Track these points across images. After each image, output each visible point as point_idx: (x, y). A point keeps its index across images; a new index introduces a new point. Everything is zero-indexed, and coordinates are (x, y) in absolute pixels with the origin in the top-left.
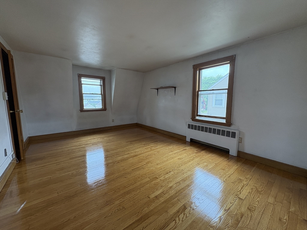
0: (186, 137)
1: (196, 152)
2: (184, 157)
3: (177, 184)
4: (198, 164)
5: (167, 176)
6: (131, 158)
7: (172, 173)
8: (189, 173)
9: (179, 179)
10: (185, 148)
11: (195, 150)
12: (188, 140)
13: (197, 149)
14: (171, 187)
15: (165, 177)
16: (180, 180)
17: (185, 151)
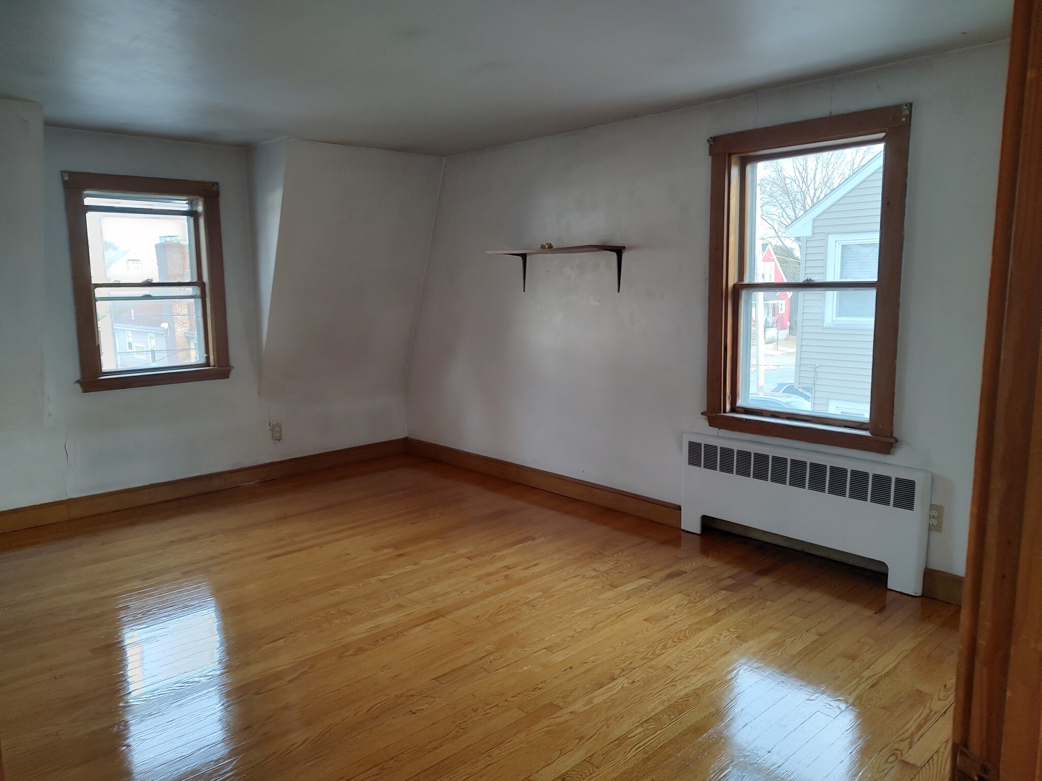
0: (679, 508)
1: (730, 582)
2: (673, 608)
3: (645, 725)
4: (738, 637)
5: (599, 697)
6: (418, 629)
7: (622, 682)
8: (698, 680)
9: (653, 706)
10: (676, 568)
11: (728, 574)
12: (691, 523)
13: (736, 570)
14: (621, 740)
15: (590, 701)
16: (661, 708)
17: (676, 581)
